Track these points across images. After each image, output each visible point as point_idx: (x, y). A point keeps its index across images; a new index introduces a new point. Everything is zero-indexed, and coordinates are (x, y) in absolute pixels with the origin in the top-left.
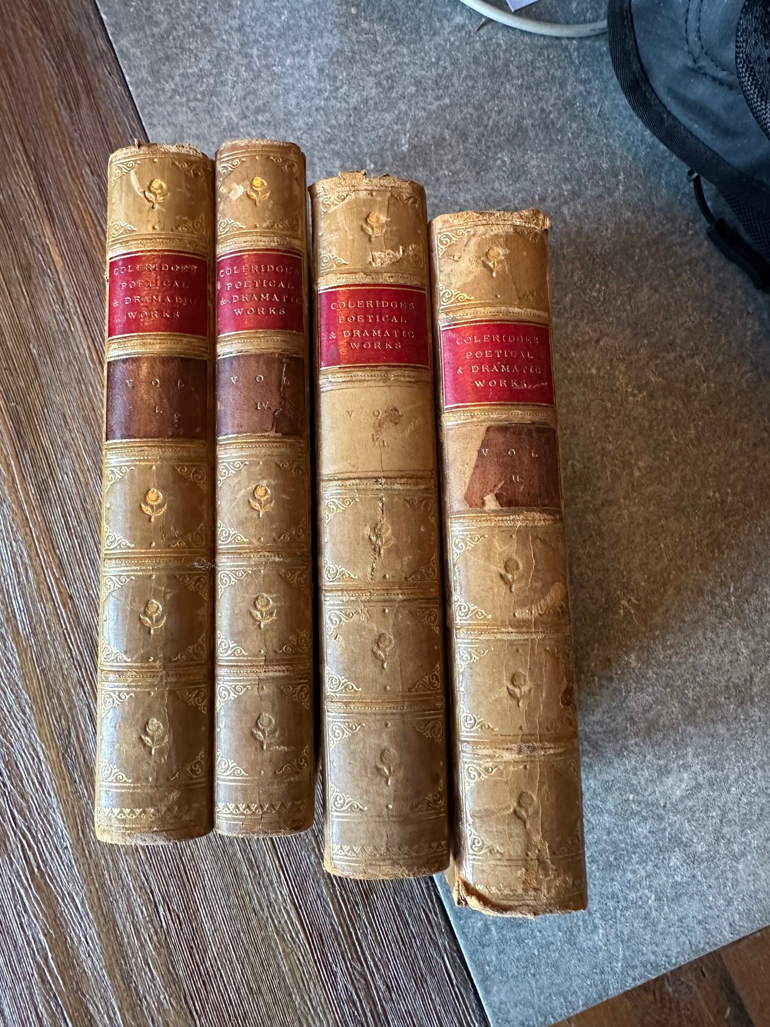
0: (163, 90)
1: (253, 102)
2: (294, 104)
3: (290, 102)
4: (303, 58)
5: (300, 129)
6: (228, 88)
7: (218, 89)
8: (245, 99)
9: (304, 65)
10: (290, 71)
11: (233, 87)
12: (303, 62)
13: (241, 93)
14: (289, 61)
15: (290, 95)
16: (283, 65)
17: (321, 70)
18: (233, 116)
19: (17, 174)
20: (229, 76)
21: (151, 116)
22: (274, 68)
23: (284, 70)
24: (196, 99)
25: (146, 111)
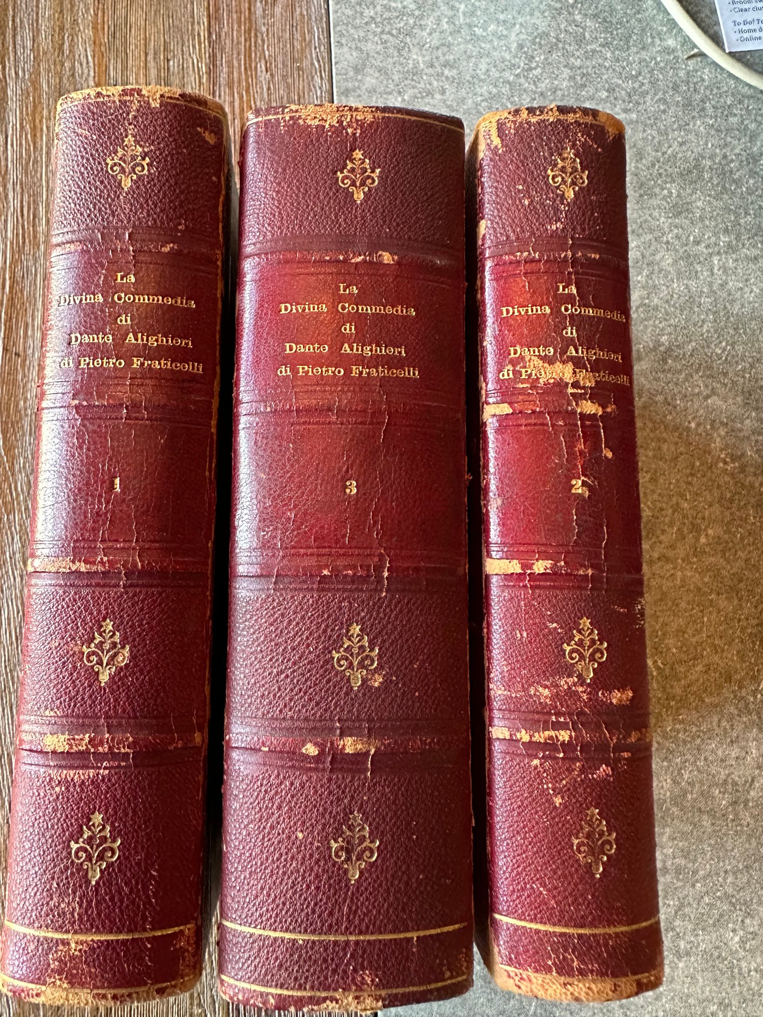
0: (362, 14)
1: (444, 55)
2: (484, 70)
3: (480, 67)
4: (506, 29)
5: (481, 95)
6: (425, 34)
7: (415, 31)
8: (438, 48)
9: (506, 36)
10: (490, 37)
11: (430, 34)
12: (505, 32)
13: (435, 42)
14: (492, 27)
15: (482, 60)
16: (485, 30)
17: (521, 47)
18: (421, 62)
19: (194, 47)
20: (430, 22)
21: (341, 35)
22: (476, 29)
23: (485, 34)
24: (390, 33)
25: (338, 28)
